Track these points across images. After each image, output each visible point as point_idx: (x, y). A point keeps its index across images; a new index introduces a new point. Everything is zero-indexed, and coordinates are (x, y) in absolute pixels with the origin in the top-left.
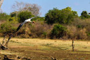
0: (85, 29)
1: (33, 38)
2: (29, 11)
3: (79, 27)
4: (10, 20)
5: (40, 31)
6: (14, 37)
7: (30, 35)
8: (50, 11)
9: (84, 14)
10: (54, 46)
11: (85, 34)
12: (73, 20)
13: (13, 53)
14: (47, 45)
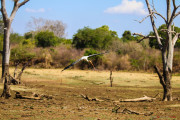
0: (127, 56)
1: (56, 68)
2: (50, 31)
3: (119, 53)
4: (24, 43)
5: (66, 59)
6: (29, 66)
7: (52, 64)
8: (80, 31)
9: (127, 35)
10: (85, 79)
11: (128, 63)
12: (111, 44)
13: (28, 90)
14: (76, 78)
